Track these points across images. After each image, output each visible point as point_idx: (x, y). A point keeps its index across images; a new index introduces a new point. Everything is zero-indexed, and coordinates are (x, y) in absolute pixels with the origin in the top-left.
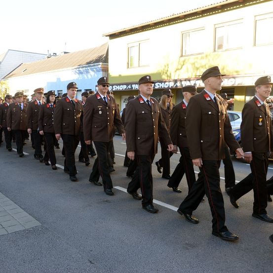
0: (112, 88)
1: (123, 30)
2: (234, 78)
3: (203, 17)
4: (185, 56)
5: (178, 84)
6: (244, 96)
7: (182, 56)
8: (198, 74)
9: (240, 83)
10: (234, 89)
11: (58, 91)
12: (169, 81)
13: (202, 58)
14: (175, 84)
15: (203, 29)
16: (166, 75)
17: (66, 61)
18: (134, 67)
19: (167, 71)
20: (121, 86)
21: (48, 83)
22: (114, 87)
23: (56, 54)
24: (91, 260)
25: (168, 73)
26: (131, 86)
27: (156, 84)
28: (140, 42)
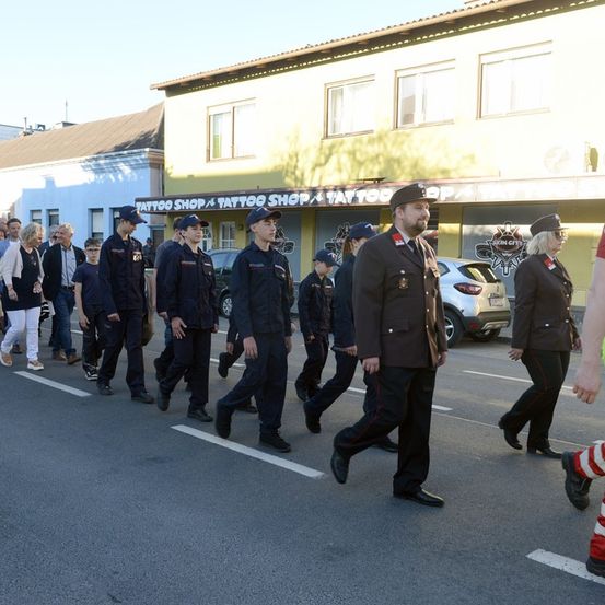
0: (174, 205)
1: (196, 77)
2: (436, 185)
3: (370, 52)
4: (333, 137)
5: (319, 198)
6: (459, 225)
7: (327, 137)
8: (362, 177)
9: (449, 195)
10: (438, 209)
11: (49, 210)
12: (300, 192)
13: (371, 141)
14: (311, 199)
15: (370, 78)
16: (293, 177)
17: (66, 143)
18: (222, 160)
19: (296, 167)
20: (194, 201)
21: (25, 191)
22: (177, 202)
23: (44, 126)
24: (114, 593)
25: (298, 173)
26: (216, 201)
27: (272, 197)
28: (234, 105)
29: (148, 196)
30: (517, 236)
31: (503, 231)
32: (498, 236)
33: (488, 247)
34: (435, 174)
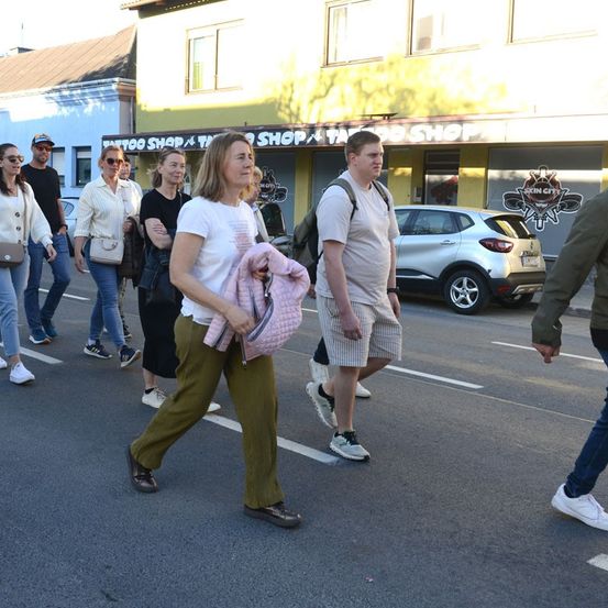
0: (147, 144)
2: (461, 122)
4: (334, 65)
5: (318, 136)
6: (483, 169)
7: (327, 64)
8: (369, 112)
9: (473, 134)
10: (459, 150)
12: (295, 129)
13: (381, 69)
14: (308, 137)
16: (287, 111)
18: (203, 92)
19: (290, 100)
20: (170, 139)
22: (151, 141)
25: (293, 107)
26: (196, 140)
27: (262, 136)
28: (218, 27)
29: (117, 133)
30: (554, 183)
31: (537, 176)
32: (531, 182)
33: (519, 197)
34: (456, 108)
